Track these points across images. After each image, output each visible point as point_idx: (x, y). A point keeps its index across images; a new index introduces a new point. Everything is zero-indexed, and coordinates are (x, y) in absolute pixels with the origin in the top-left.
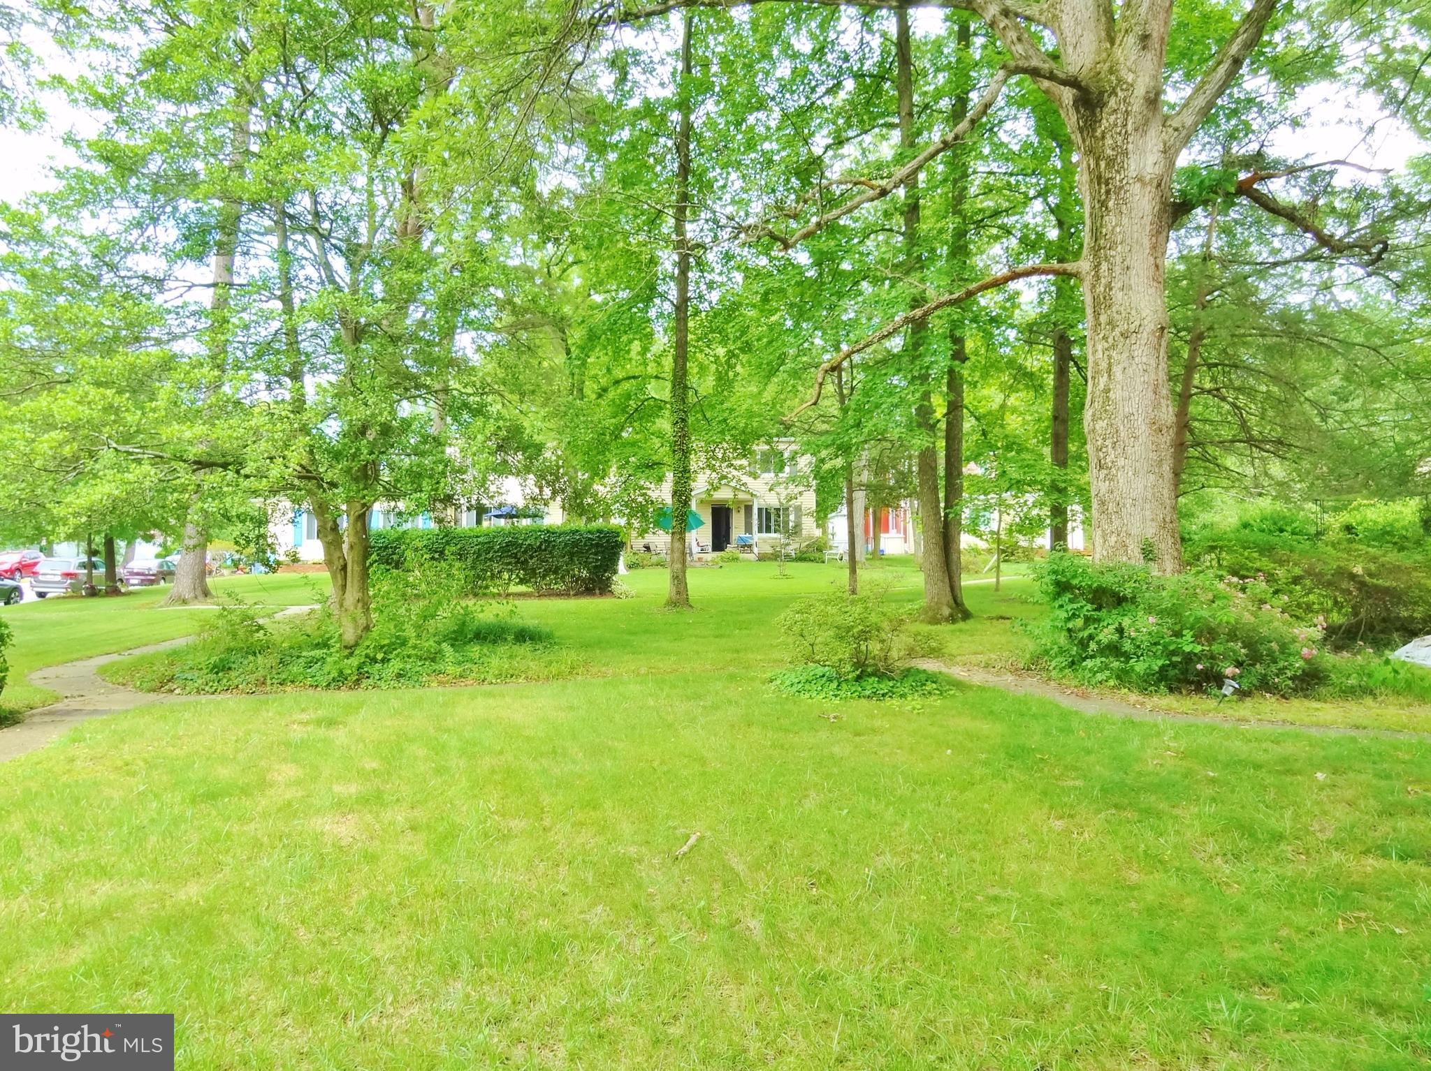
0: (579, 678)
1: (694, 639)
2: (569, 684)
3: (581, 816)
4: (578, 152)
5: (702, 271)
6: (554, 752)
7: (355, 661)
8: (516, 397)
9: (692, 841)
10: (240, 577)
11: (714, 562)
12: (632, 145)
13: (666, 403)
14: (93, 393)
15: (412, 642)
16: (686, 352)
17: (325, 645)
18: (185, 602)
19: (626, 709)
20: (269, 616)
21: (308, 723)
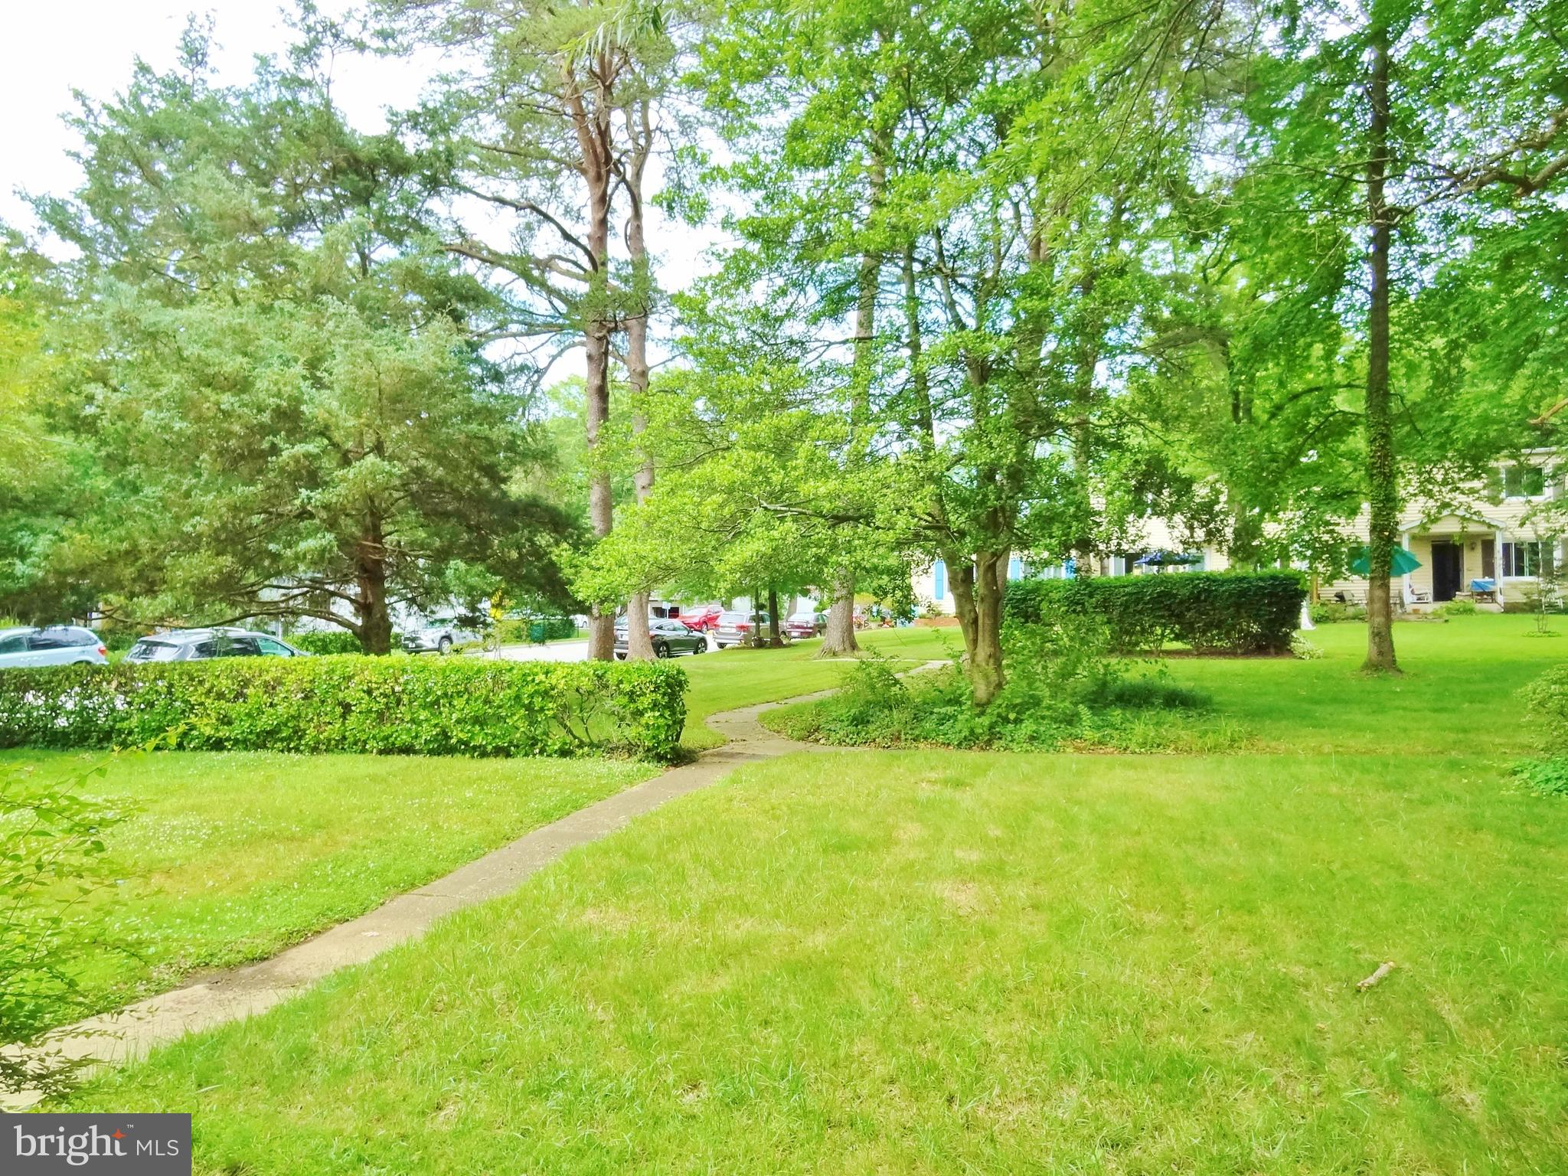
0: (1242, 752)
1: (1401, 712)
2: (1228, 759)
3: (1231, 919)
4: (1238, 128)
5: (1409, 244)
6: (1203, 839)
7: (986, 721)
8: (1157, 425)
9: (1382, 970)
10: (886, 630)
11: (1436, 615)
12: (1307, 103)
13: (1359, 415)
14: (747, 456)
15: (1046, 702)
16: (1386, 350)
17: (956, 701)
18: (835, 654)
19: (1299, 795)
20: (905, 671)
21: (935, 782)
